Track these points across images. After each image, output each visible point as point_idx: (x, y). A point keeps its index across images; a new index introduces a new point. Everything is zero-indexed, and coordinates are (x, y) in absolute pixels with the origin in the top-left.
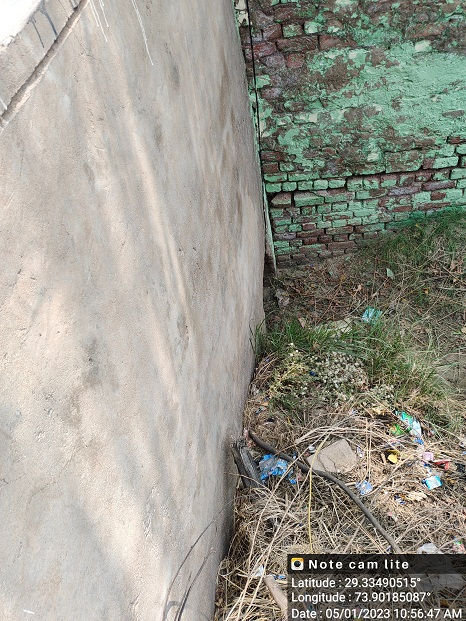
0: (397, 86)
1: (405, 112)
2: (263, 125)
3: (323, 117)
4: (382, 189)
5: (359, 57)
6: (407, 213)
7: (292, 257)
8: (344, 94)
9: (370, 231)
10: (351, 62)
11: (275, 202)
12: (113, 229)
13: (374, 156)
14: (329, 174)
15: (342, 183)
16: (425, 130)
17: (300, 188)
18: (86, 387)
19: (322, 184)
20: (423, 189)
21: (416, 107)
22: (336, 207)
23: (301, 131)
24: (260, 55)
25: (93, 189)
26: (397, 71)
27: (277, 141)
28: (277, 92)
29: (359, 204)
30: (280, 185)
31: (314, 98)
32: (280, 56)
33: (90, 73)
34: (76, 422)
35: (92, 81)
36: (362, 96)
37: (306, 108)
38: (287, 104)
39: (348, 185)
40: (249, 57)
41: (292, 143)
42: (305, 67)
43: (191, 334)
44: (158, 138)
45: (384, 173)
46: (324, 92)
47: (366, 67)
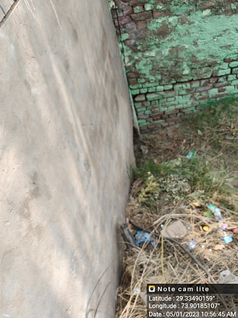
0: (195, 34)
1: (200, 47)
2: (127, 60)
3: (158, 53)
4: (192, 89)
5: (174, 20)
6: (207, 100)
7: (148, 128)
8: (168, 40)
9: (187, 111)
10: (170, 23)
11: (137, 99)
12: (43, 114)
13: (186, 72)
14: (163, 83)
15: (171, 87)
16: (212, 56)
17: (149, 91)
18: (32, 198)
19: (161, 88)
20: (214, 87)
21: (206, 44)
22: (169, 99)
23: (147, 61)
24: (123, 23)
25: (30, 93)
26: (194, 26)
27: (135, 67)
28: (133, 42)
29: (181, 97)
30: (138, 90)
31: (152, 43)
32: (133, 23)
33: (26, 34)
34: (27, 216)
35: (27, 38)
36: (177, 41)
37: (149, 49)
38: (139, 48)
39: (174, 88)
40: (117, 25)
41: (143, 68)
42: (146, 28)
43: (92, 169)
44: (67, 67)
45: (192, 80)
46: (157, 40)
47: (178, 26)
